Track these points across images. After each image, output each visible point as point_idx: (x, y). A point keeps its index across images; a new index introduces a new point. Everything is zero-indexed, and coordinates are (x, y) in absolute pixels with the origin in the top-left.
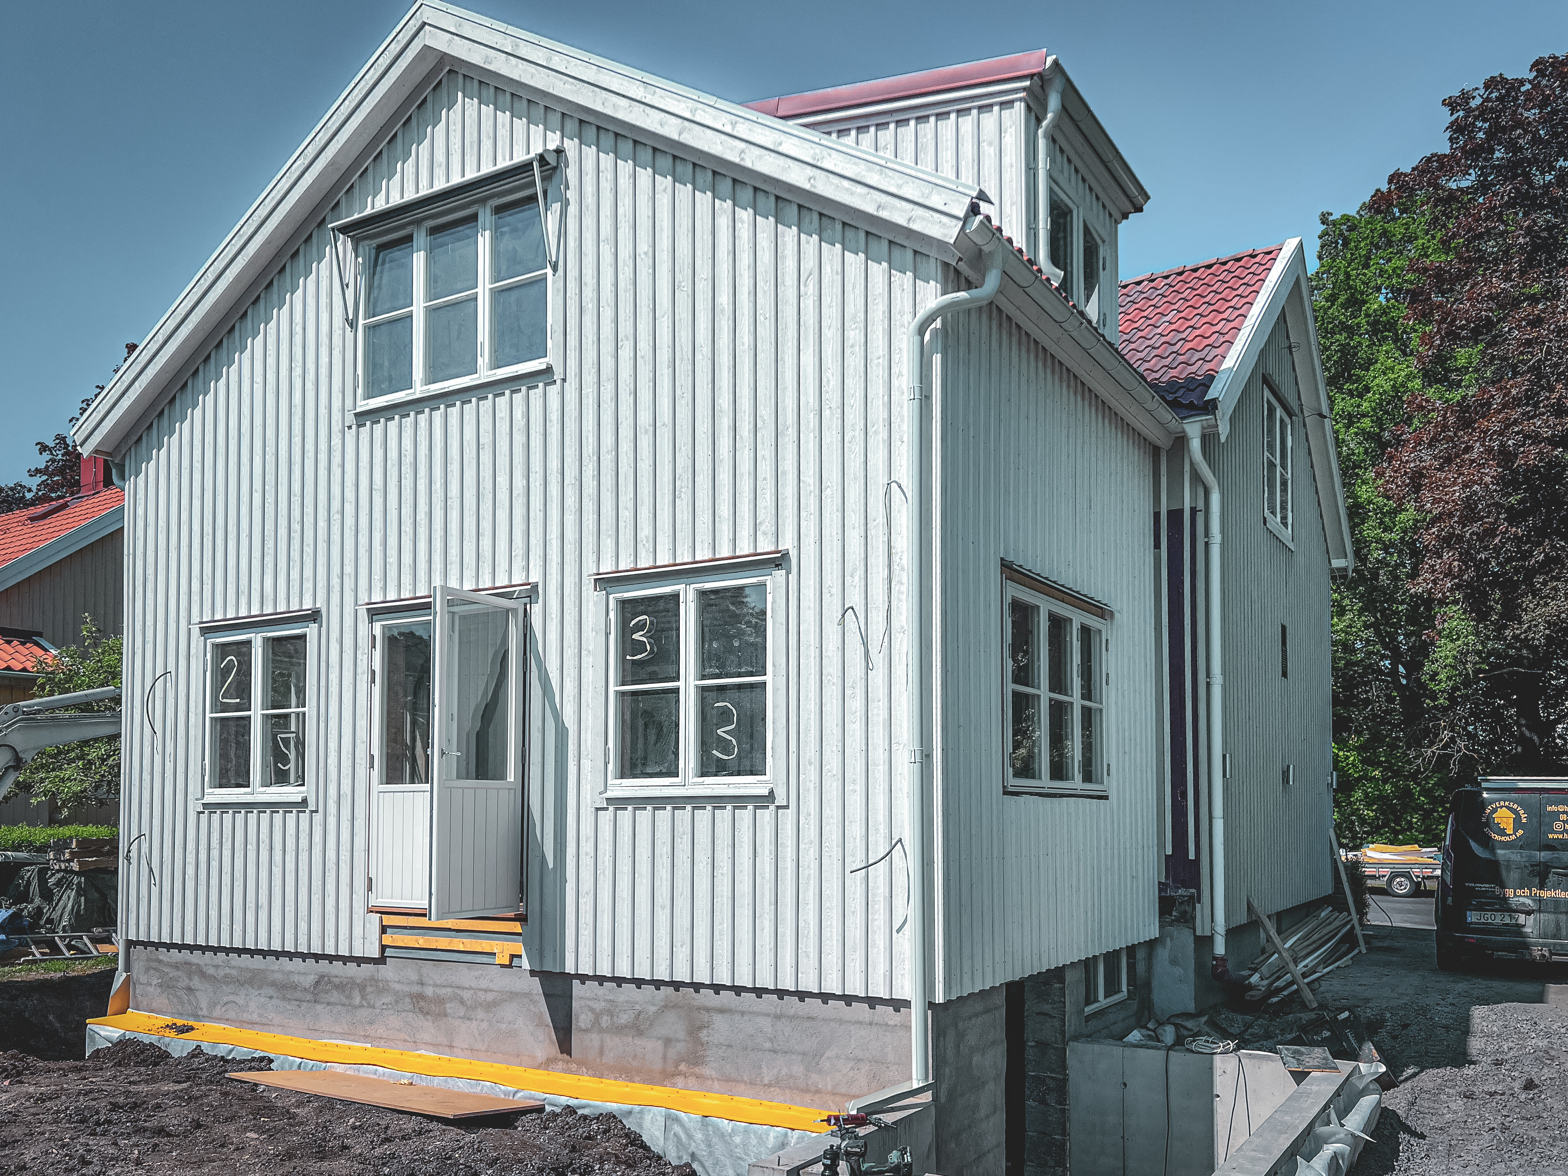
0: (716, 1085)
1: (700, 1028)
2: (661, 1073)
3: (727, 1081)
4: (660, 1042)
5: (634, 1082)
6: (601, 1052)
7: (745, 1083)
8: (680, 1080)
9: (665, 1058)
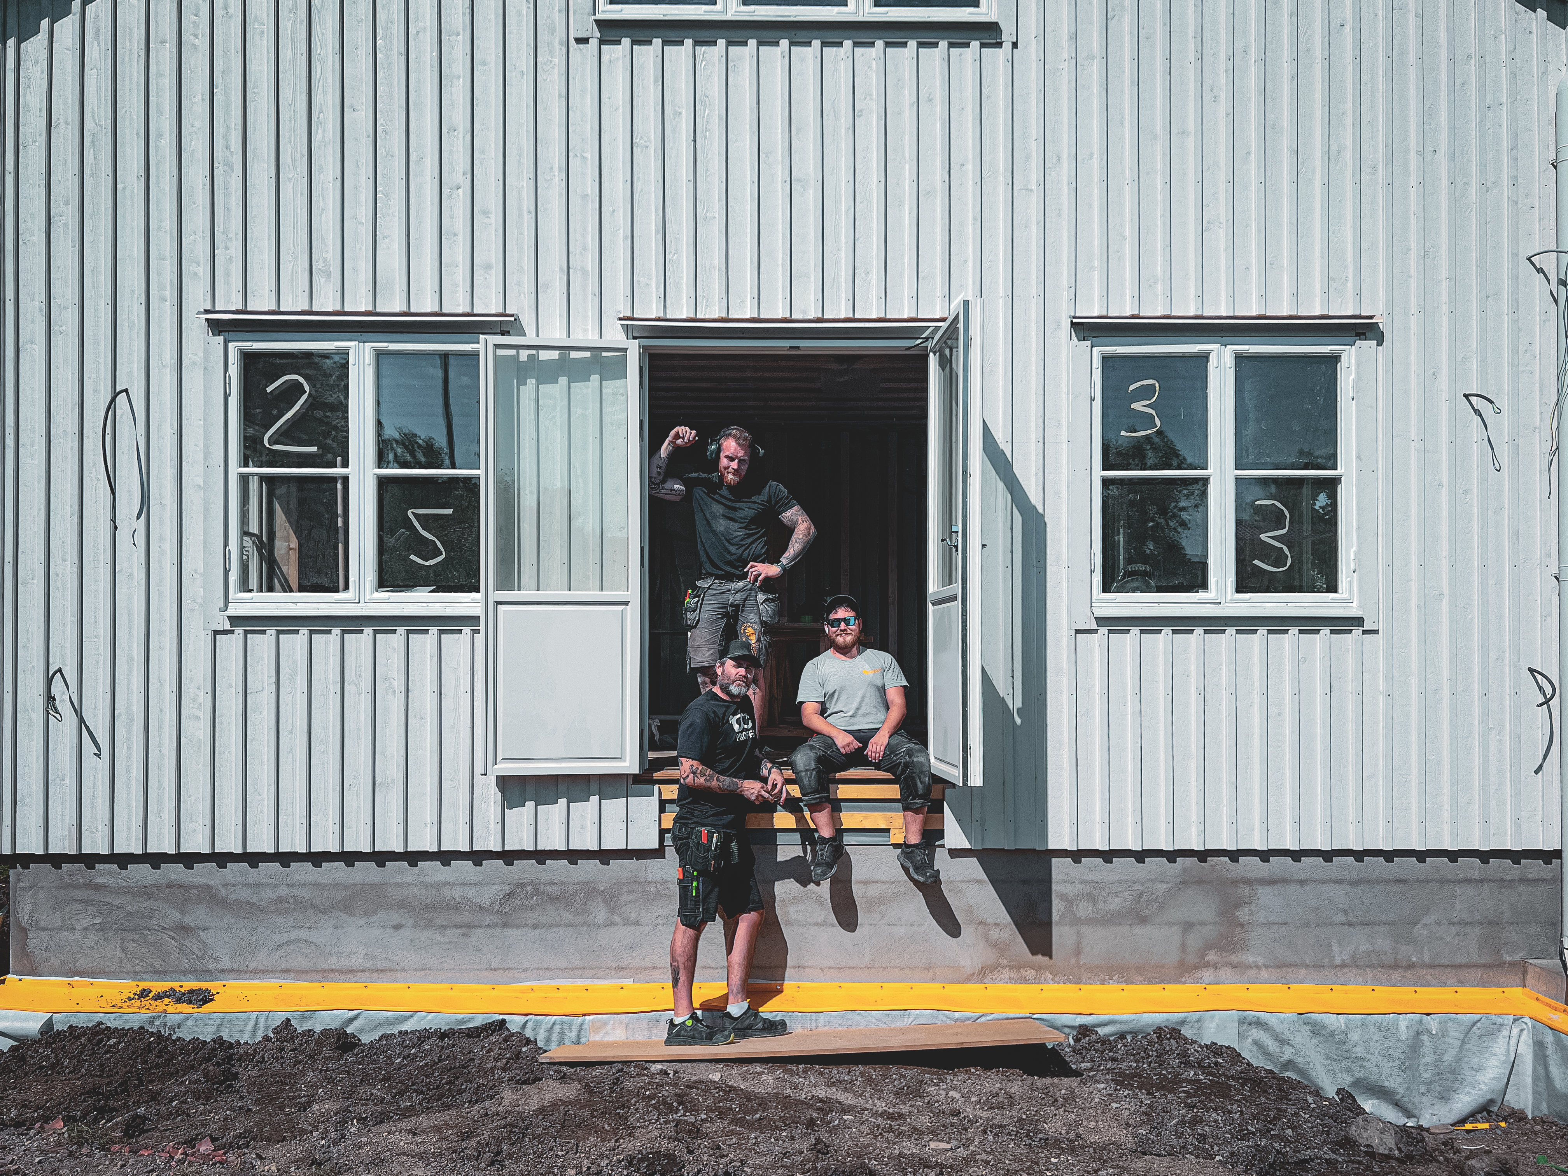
0: (1264, 973)
1: (1238, 906)
2: (1177, 968)
3: (1279, 967)
4: (1175, 928)
5: (1132, 983)
6: (1078, 952)
7: (1307, 966)
8: (1207, 974)
9: (1183, 947)
